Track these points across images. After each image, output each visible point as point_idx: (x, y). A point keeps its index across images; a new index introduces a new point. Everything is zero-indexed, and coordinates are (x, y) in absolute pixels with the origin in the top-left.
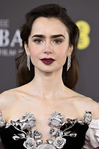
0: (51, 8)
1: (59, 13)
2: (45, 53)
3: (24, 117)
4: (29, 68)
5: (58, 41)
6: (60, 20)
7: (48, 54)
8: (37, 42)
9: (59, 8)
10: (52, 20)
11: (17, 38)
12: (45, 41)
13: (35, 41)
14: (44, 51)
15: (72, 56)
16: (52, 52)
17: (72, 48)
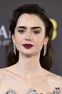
0: (32, 7)
1: (38, 10)
2: (26, 40)
3: (8, 92)
4: (15, 53)
5: (37, 32)
6: (39, 16)
7: (28, 41)
8: (21, 32)
9: (38, 7)
10: (32, 16)
11: (2, 32)
12: (27, 31)
13: (19, 31)
14: (25, 39)
15: (47, 45)
16: (31, 39)
17: (48, 39)
